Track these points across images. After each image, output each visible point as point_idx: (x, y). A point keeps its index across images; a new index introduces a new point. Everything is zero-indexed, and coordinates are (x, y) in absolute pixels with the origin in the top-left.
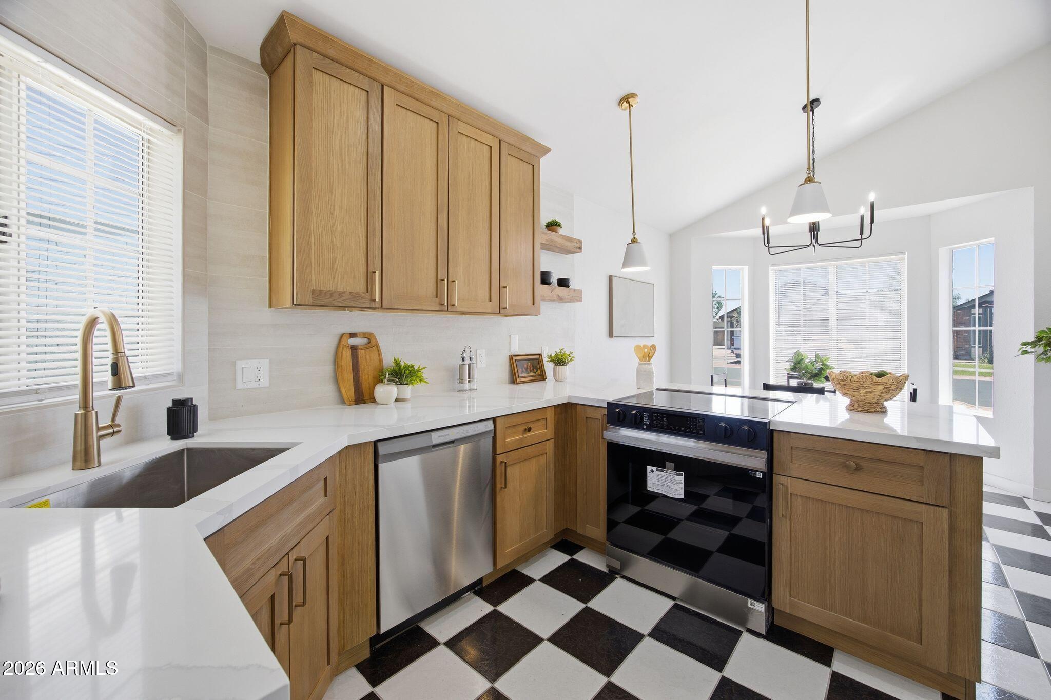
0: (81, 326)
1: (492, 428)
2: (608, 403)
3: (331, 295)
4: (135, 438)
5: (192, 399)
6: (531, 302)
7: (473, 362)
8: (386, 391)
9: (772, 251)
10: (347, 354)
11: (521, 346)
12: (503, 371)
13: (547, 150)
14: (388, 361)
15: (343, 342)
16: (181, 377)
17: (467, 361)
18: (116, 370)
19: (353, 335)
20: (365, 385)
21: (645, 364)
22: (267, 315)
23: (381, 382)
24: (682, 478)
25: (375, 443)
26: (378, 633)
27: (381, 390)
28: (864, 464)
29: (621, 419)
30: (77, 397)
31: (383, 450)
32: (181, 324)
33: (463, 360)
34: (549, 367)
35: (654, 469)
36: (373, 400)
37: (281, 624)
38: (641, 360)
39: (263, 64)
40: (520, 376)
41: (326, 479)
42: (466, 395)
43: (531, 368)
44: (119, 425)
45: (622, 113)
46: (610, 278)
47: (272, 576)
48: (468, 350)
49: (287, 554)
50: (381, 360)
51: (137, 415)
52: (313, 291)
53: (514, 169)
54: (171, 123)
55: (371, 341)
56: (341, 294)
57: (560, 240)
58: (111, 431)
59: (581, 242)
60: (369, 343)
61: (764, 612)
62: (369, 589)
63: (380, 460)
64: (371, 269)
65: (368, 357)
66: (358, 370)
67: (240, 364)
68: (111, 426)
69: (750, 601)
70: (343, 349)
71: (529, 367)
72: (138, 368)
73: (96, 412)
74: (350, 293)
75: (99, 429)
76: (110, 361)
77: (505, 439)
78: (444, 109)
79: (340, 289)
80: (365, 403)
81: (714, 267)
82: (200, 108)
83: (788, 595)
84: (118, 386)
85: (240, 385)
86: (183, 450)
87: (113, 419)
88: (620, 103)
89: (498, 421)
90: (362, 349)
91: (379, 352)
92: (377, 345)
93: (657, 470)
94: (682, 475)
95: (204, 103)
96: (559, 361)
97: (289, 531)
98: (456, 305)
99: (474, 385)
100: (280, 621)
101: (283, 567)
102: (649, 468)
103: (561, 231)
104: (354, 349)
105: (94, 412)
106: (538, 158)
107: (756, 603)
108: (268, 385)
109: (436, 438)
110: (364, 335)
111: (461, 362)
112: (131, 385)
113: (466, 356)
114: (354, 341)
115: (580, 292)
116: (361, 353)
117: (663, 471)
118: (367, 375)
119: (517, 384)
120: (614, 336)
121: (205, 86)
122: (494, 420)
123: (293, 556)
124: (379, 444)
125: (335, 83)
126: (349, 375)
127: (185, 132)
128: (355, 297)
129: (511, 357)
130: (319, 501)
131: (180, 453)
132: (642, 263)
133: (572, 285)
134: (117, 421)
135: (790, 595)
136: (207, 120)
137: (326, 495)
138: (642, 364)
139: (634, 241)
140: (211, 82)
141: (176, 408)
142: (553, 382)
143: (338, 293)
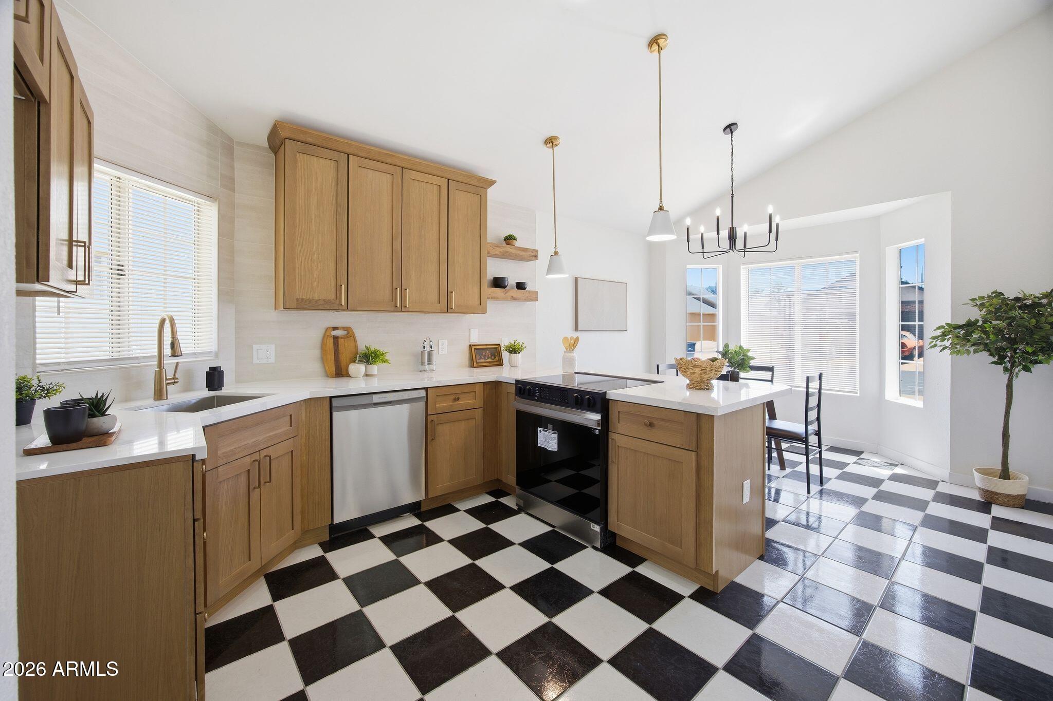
0: (158, 321)
1: (425, 395)
2: (517, 381)
3: (310, 302)
4: (188, 388)
5: (220, 367)
6: (479, 302)
7: (432, 349)
8: (357, 369)
9: (706, 255)
10: (330, 342)
11: (478, 337)
12: (465, 358)
13: (492, 183)
14: (362, 348)
15: (328, 333)
16: (217, 355)
17: (428, 349)
18: (173, 346)
19: (335, 329)
20: (343, 364)
21: (571, 352)
22: (272, 315)
23: (354, 362)
24: (556, 436)
25: (331, 398)
26: (332, 523)
27: (353, 367)
28: (655, 422)
29: (522, 392)
30: (156, 363)
31: (335, 403)
32: (217, 321)
33: (424, 347)
34: (505, 355)
35: (542, 429)
36: (348, 375)
37: (254, 488)
38: (567, 349)
39: (270, 147)
40: (478, 361)
41: (291, 415)
42: (426, 375)
43: (490, 355)
44: (177, 379)
45: (548, 151)
46: (576, 279)
47: (248, 460)
48: (428, 341)
49: (259, 451)
50: (356, 347)
51: (189, 375)
52: (297, 300)
53: (462, 200)
54: (210, 197)
55: (349, 333)
56: (317, 301)
57: (514, 251)
58: (173, 381)
59: (537, 251)
60: (348, 333)
61: (599, 531)
62: (326, 494)
63: (333, 410)
64: (339, 284)
65: (346, 344)
66: (338, 353)
67: (255, 347)
68: (173, 379)
69: (592, 524)
70: (327, 338)
71: (487, 355)
72: (185, 347)
73: (165, 370)
74: (324, 300)
75: (166, 379)
76: (170, 342)
77: (436, 405)
78: (398, 164)
79: (317, 298)
80: (343, 377)
81: (688, 266)
82: (229, 183)
83: (616, 521)
84: (174, 355)
85: (255, 361)
86: (214, 396)
87: (174, 375)
88: (546, 142)
89: (429, 391)
90: (342, 338)
91: (355, 341)
92: (354, 336)
93: (543, 430)
94: (556, 433)
95: (232, 179)
96: (514, 350)
97: (261, 439)
98: (408, 306)
99: (434, 367)
100: (253, 487)
101: (256, 456)
102: (539, 429)
103: (518, 244)
104: (336, 338)
105: (164, 370)
106: (486, 189)
107: (596, 526)
108: (274, 362)
109: (376, 399)
110: (344, 328)
111: (423, 349)
112: (180, 354)
113: (427, 345)
114: (335, 333)
115: (536, 293)
116: (341, 341)
117: (546, 431)
118: (344, 356)
119: (474, 367)
120: (579, 329)
121: (233, 168)
122: (426, 389)
123: (263, 453)
124: (333, 399)
125: (313, 159)
126: (331, 357)
127: (219, 200)
128: (327, 303)
129: (470, 345)
130: (283, 427)
131: (213, 397)
132: (560, 271)
133: (529, 288)
134: (177, 376)
135: (618, 519)
136: (233, 190)
137: (291, 426)
138: (568, 352)
139: (556, 253)
140: (237, 165)
141: (211, 372)
142: (509, 367)
143: (315, 300)
